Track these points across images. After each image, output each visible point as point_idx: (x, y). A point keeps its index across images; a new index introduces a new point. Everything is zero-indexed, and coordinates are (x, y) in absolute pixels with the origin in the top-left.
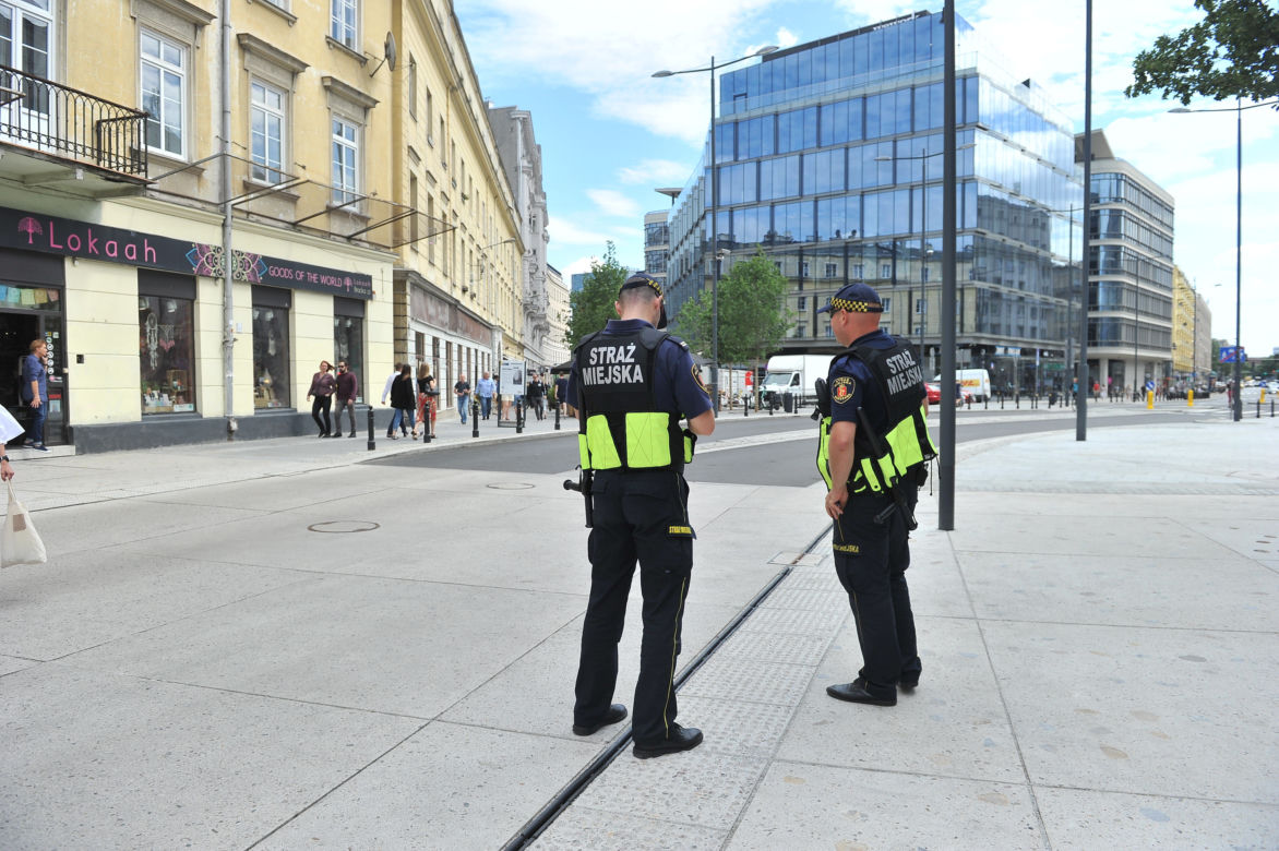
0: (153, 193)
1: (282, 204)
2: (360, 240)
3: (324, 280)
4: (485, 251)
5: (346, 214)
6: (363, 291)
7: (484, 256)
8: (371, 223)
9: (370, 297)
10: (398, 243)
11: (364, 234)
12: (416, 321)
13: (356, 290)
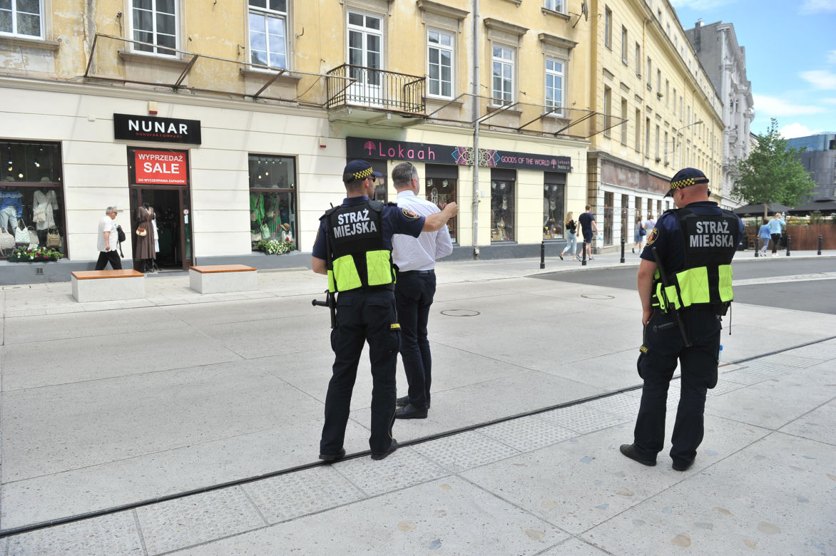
0: (434, 121)
1: (511, 118)
2: (564, 135)
3: (537, 162)
4: (681, 132)
5: (552, 119)
6: (564, 168)
7: (680, 135)
8: (571, 123)
9: (570, 171)
10: (593, 133)
11: (566, 130)
12: (605, 185)
13: (559, 167)
